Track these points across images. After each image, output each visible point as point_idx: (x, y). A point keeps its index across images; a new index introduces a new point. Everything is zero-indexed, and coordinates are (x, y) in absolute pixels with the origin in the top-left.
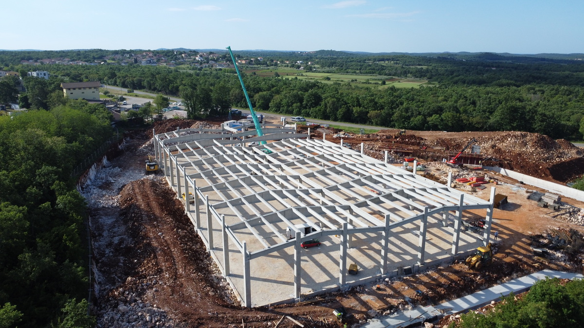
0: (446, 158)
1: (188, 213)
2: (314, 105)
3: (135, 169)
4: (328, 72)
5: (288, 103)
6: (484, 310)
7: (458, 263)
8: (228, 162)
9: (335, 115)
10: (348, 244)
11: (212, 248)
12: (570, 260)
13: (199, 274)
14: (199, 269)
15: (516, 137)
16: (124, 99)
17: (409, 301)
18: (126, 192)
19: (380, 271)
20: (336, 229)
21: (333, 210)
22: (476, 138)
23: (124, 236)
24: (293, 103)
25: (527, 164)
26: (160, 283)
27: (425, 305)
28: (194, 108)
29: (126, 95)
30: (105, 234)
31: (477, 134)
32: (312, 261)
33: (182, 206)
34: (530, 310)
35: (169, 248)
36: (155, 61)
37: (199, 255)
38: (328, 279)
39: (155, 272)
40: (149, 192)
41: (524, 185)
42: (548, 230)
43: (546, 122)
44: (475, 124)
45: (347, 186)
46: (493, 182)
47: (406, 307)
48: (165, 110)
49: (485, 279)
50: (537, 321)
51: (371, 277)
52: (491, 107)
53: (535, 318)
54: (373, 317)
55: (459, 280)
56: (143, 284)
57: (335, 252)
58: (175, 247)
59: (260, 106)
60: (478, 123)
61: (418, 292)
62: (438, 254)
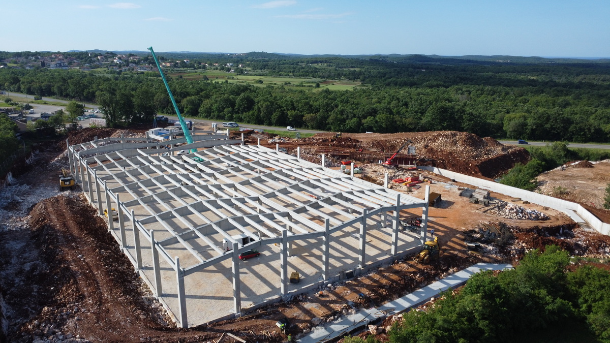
0: (382, 160)
1: (112, 231)
2: (246, 110)
3: (47, 186)
4: (260, 75)
5: (219, 107)
6: (424, 307)
7: (398, 263)
8: (156, 172)
9: (270, 119)
10: (288, 253)
11: (141, 267)
12: (500, 252)
13: (127, 296)
14: (127, 292)
15: (446, 136)
16: (31, 107)
17: (352, 305)
18: (37, 212)
19: (322, 277)
20: (275, 237)
21: (271, 217)
22: (410, 138)
23: (38, 262)
24: (224, 108)
25: (458, 162)
26: (83, 310)
27: (368, 308)
28: (113, 116)
29: (32, 102)
30: (13, 261)
31: (410, 135)
32: (251, 272)
33: (104, 223)
34: (466, 303)
35: (91, 271)
36: (66, 64)
37: (127, 276)
38: (269, 290)
39: (76, 298)
40: (66, 211)
41: (456, 183)
42: (480, 224)
43: (473, 121)
44: (408, 125)
45: (285, 192)
46: (427, 181)
47: (350, 311)
48: (80, 119)
49: (424, 277)
50: (474, 313)
51: (313, 284)
52: (422, 108)
53: (472, 310)
54: (318, 325)
55: (399, 280)
56: (62, 314)
57: (275, 261)
58: (98, 269)
59: (188, 112)
60: (411, 124)
61: (360, 295)
62: (378, 255)
